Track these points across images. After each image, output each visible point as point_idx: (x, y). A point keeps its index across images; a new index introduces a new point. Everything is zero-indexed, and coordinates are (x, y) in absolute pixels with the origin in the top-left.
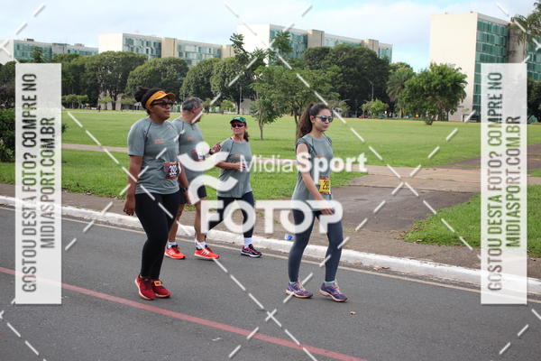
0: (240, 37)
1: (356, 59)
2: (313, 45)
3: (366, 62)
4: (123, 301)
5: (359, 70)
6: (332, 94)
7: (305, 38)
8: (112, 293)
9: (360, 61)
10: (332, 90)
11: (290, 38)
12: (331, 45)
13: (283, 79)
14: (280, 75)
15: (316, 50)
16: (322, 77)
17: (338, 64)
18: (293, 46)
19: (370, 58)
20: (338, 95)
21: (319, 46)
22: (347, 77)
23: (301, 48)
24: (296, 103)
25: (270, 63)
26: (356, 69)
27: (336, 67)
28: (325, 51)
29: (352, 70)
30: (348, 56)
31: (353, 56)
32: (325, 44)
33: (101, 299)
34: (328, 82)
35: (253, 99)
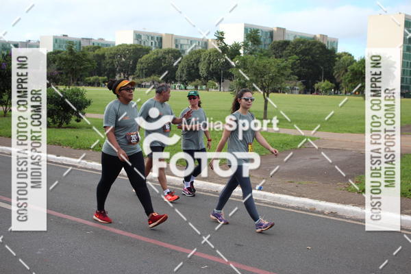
0: (222, 33)
1: (310, 49)
2: (277, 39)
3: (318, 52)
4: (134, 236)
5: (312, 58)
6: (292, 77)
7: (271, 34)
8: (126, 230)
9: (314, 51)
10: (292, 74)
11: (260, 34)
12: (291, 39)
13: (254, 65)
14: (252, 62)
15: (279, 43)
16: (284, 64)
17: (296, 54)
18: (262, 40)
19: (321, 49)
20: (297, 77)
21: (282, 39)
22: (303, 63)
23: (268, 41)
24: (264, 84)
25: (244, 53)
26: (310, 57)
27: (295, 56)
28: (287, 43)
29: (307, 58)
30: (304, 47)
31: (307, 47)
32: (286, 38)
33: (118, 234)
34: (289, 68)
35: (231, 80)
